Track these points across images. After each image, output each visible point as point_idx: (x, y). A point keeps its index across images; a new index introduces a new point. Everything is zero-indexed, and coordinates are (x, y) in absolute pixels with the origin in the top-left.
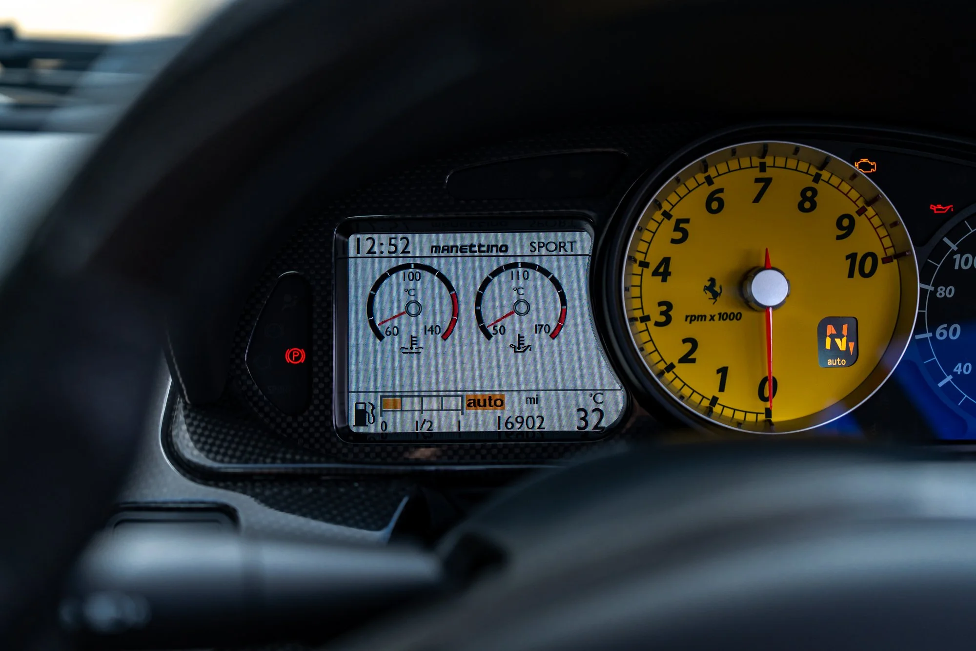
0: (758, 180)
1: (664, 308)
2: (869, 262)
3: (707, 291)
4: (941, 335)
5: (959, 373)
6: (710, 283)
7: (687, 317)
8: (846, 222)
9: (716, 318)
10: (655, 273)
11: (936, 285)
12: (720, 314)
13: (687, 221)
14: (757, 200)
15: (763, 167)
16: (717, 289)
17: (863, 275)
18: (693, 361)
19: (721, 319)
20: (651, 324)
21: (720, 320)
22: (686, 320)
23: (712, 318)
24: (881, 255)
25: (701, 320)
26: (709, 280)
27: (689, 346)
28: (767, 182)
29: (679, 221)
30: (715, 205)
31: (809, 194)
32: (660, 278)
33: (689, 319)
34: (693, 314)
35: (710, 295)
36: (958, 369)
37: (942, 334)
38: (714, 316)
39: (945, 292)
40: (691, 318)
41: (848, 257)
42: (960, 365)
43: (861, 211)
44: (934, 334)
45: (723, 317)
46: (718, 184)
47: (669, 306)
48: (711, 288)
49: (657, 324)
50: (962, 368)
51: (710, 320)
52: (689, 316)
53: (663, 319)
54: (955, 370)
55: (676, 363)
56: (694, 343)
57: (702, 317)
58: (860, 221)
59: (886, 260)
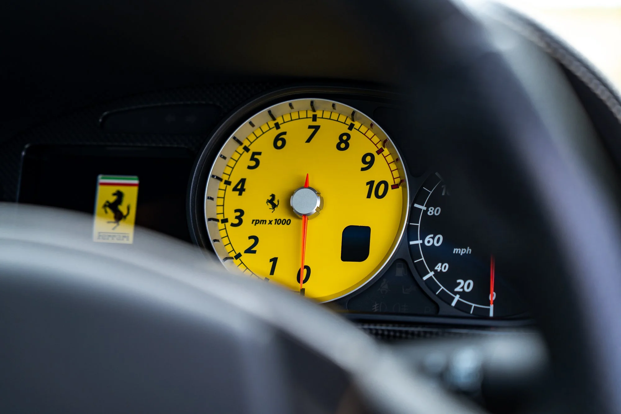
0: (310, 127)
1: (238, 214)
2: (382, 187)
3: (268, 203)
4: (429, 242)
5: (439, 271)
6: (271, 197)
7: (253, 221)
8: (368, 159)
9: (273, 222)
10: (235, 189)
11: (428, 206)
12: (276, 220)
13: (259, 154)
14: (309, 141)
15: (315, 118)
16: (275, 202)
17: (377, 196)
18: (254, 252)
19: (277, 223)
20: (228, 225)
21: (275, 224)
22: (252, 223)
23: (270, 222)
24: (391, 183)
25: (263, 224)
26: (271, 196)
27: (252, 241)
28: (317, 128)
29: (254, 154)
30: (279, 143)
31: (345, 138)
32: (238, 193)
33: (254, 222)
34: (257, 219)
35: (270, 206)
36: (438, 268)
37: (429, 240)
38: (272, 221)
39: (434, 211)
40: (257, 222)
41: (368, 184)
42: (440, 264)
43: (380, 151)
44: (423, 241)
45: (278, 222)
46: (282, 129)
47: (242, 212)
48: (272, 202)
49: (233, 225)
50: (441, 267)
51: (269, 224)
52: (254, 220)
53: (237, 221)
54: (436, 268)
55: (242, 253)
56: (256, 239)
57: (264, 222)
58: (378, 158)
59: (395, 187)
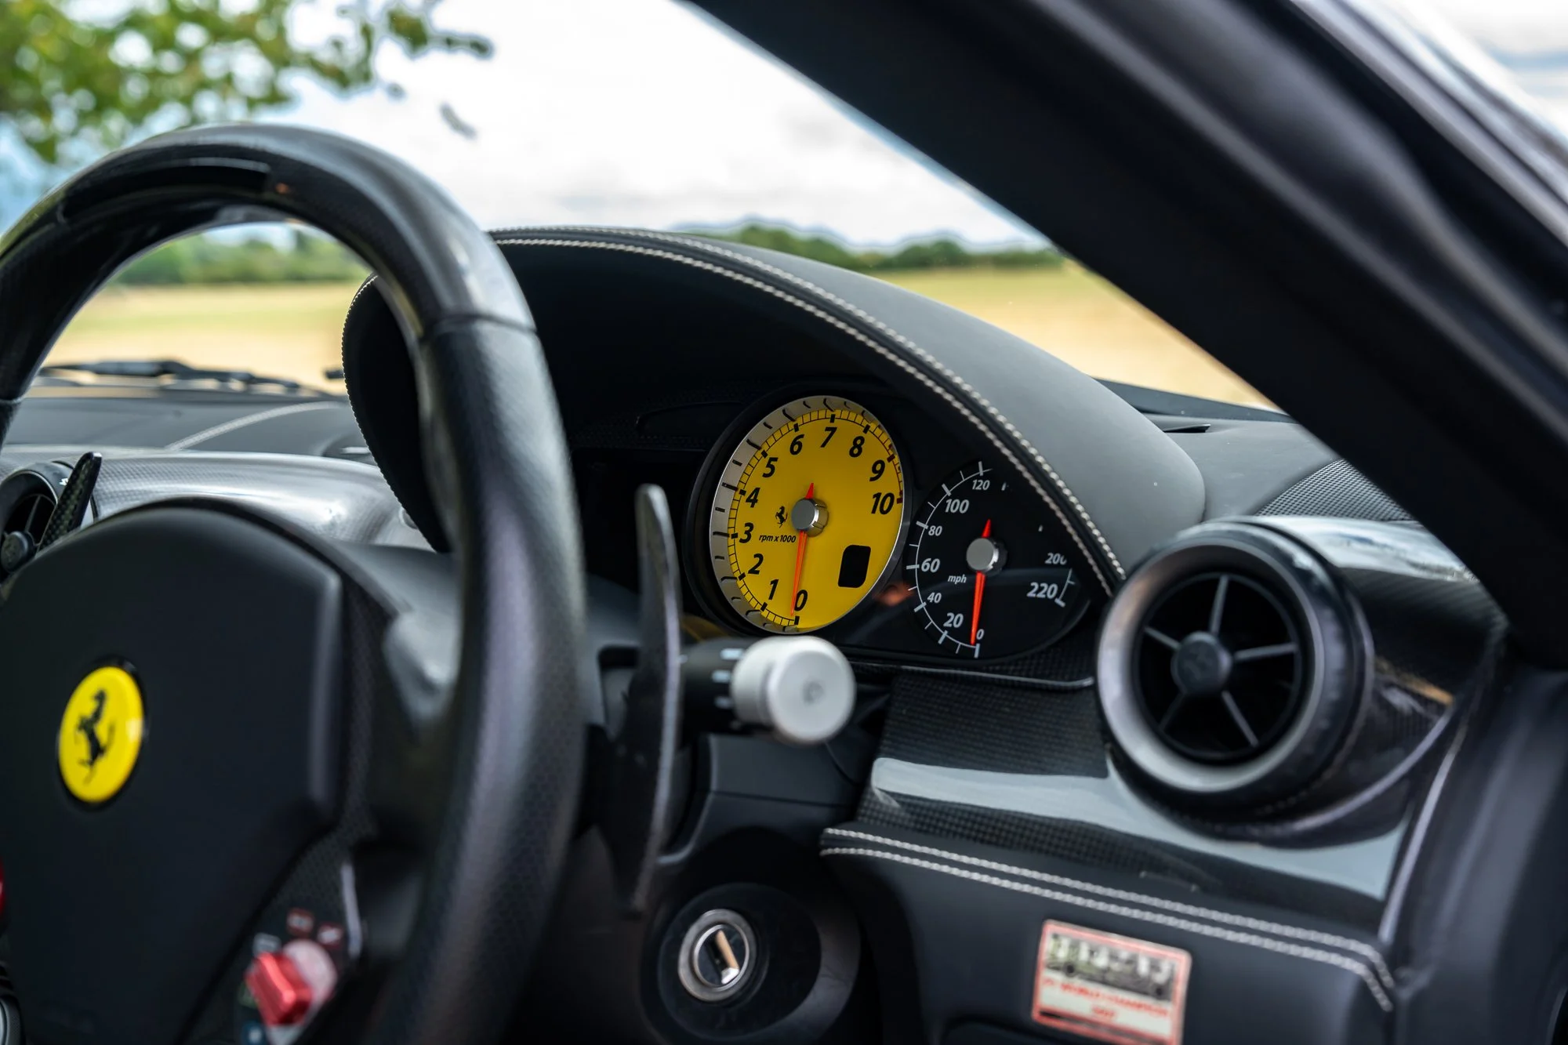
0: (827, 429)
1: (748, 528)
2: (888, 501)
3: (777, 517)
4: (925, 567)
5: (931, 601)
6: (781, 510)
8: (879, 467)
9: (779, 539)
10: (748, 500)
11: (930, 525)
12: (782, 536)
13: (776, 459)
14: (823, 445)
15: (832, 419)
16: (784, 515)
17: (882, 511)
18: (757, 572)
20: (737, 540)
21: (781, 540)
22: (761, 539)
23: (777, 539)
24: (897, 496)
25: (769, 540)
26: (781, 508)
27: (758, 559)
28: (833, 430)
29: (771, 459)
30: (796, 448)
31: (859, 442)
32: (751, 504)
34: (765, 534)
35: (779, 520)
36: (931, 598)
37: (926, 565)
38: (778, 537)
39: (935, 531)
40: (764, 538)
41: (874, 496)
42: (933, 594)
43: (890, 458)
44: (920, 566)
45: (784, 538)
46: (801, 430)
47: (751, 526)
48: (781, 515)
49: (742, 541)
50: (934, 597)
51: (775, 540)
52: (762, 536)
53: (745, 537)
54: (929, 598)
55: (746, 573)
56: (761, 558)
57: (771, 538)
58: (889, 466)
59: (900, 501)
